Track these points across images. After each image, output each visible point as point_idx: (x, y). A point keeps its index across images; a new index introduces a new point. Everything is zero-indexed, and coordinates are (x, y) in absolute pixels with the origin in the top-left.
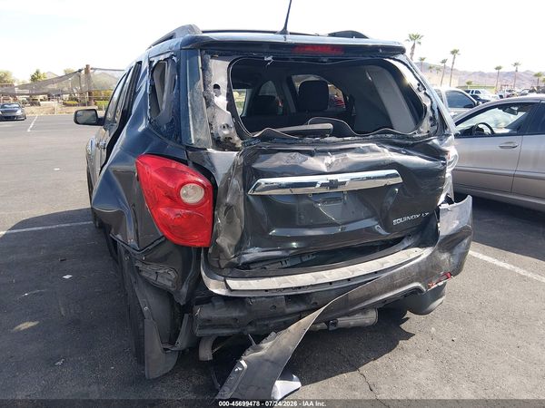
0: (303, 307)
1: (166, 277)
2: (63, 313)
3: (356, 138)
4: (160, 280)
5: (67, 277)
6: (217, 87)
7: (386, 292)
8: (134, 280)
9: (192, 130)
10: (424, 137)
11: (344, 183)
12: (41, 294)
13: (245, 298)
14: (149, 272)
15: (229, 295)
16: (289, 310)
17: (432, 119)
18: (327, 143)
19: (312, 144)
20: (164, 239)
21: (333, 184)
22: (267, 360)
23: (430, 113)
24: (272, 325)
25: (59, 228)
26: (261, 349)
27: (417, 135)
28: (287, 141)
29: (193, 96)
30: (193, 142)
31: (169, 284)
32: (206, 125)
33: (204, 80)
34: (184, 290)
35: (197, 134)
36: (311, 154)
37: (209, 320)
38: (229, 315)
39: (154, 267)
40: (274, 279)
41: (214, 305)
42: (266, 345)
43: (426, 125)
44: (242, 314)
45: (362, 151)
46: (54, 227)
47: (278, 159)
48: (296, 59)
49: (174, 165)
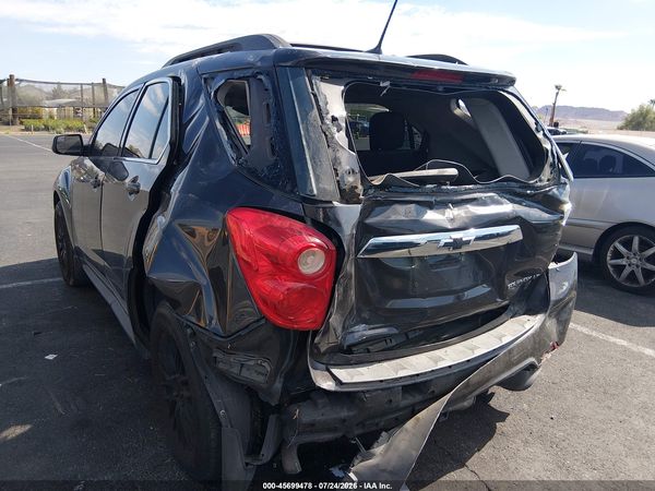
0: (418, 398)
1: (256, 370)
2: (60, 410)
3: (478, 186)
4: (245, 373)
5: (50, 357)
6: (334, 119)
7: (503, 372)
8: (203, 374)
9: (312, 175)
10: (545, 187)
11: (468, 242)
12: (20, 383)
13: (358, 392)
14: (231, 364)
15: (339, 389)
16: (404, 403)
17: (552, 165)
18: (447, 192)
19: (432, 193)
20: (263, 322)
21: (457, 244)
22: (384, 471)
23: (550, 159)
24: (382, 423)
25: (18, 288)
26: (372, 456)
27: (539, 184)
28: (406, 190)
29: (307, 130)
30: (315, 192)
31: (260, 379)
32: (330, 171)
33: (319, 110)
34: (278, 385)
35: (319, 183)
36: (430, 206)
37: (313, 425)
38: (335, 416)
39: (241, 357)
40: (385, 364)
41: (316, 405)
42: (379, 450)
43: (547, 173)
44: (351, 414)
45: (484, 203)
46: (10, 286)
47: (396, 213)
48: (409, 87)
49: (287, 223)
